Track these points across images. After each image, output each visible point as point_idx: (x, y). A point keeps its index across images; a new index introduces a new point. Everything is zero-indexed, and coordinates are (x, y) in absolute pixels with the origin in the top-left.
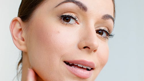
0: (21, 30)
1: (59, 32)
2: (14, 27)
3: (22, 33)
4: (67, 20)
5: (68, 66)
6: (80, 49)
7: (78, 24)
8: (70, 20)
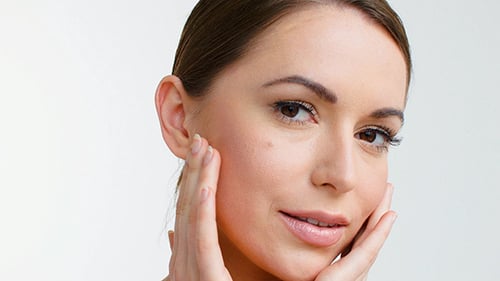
0: (180, 107)
1: (270, 145)
2: (165, 98)
3: (183, 115)
4: (291, 111)
5: (287, 220)
6: (314, 184)
7: (316, 122)
8: (297, 112)
